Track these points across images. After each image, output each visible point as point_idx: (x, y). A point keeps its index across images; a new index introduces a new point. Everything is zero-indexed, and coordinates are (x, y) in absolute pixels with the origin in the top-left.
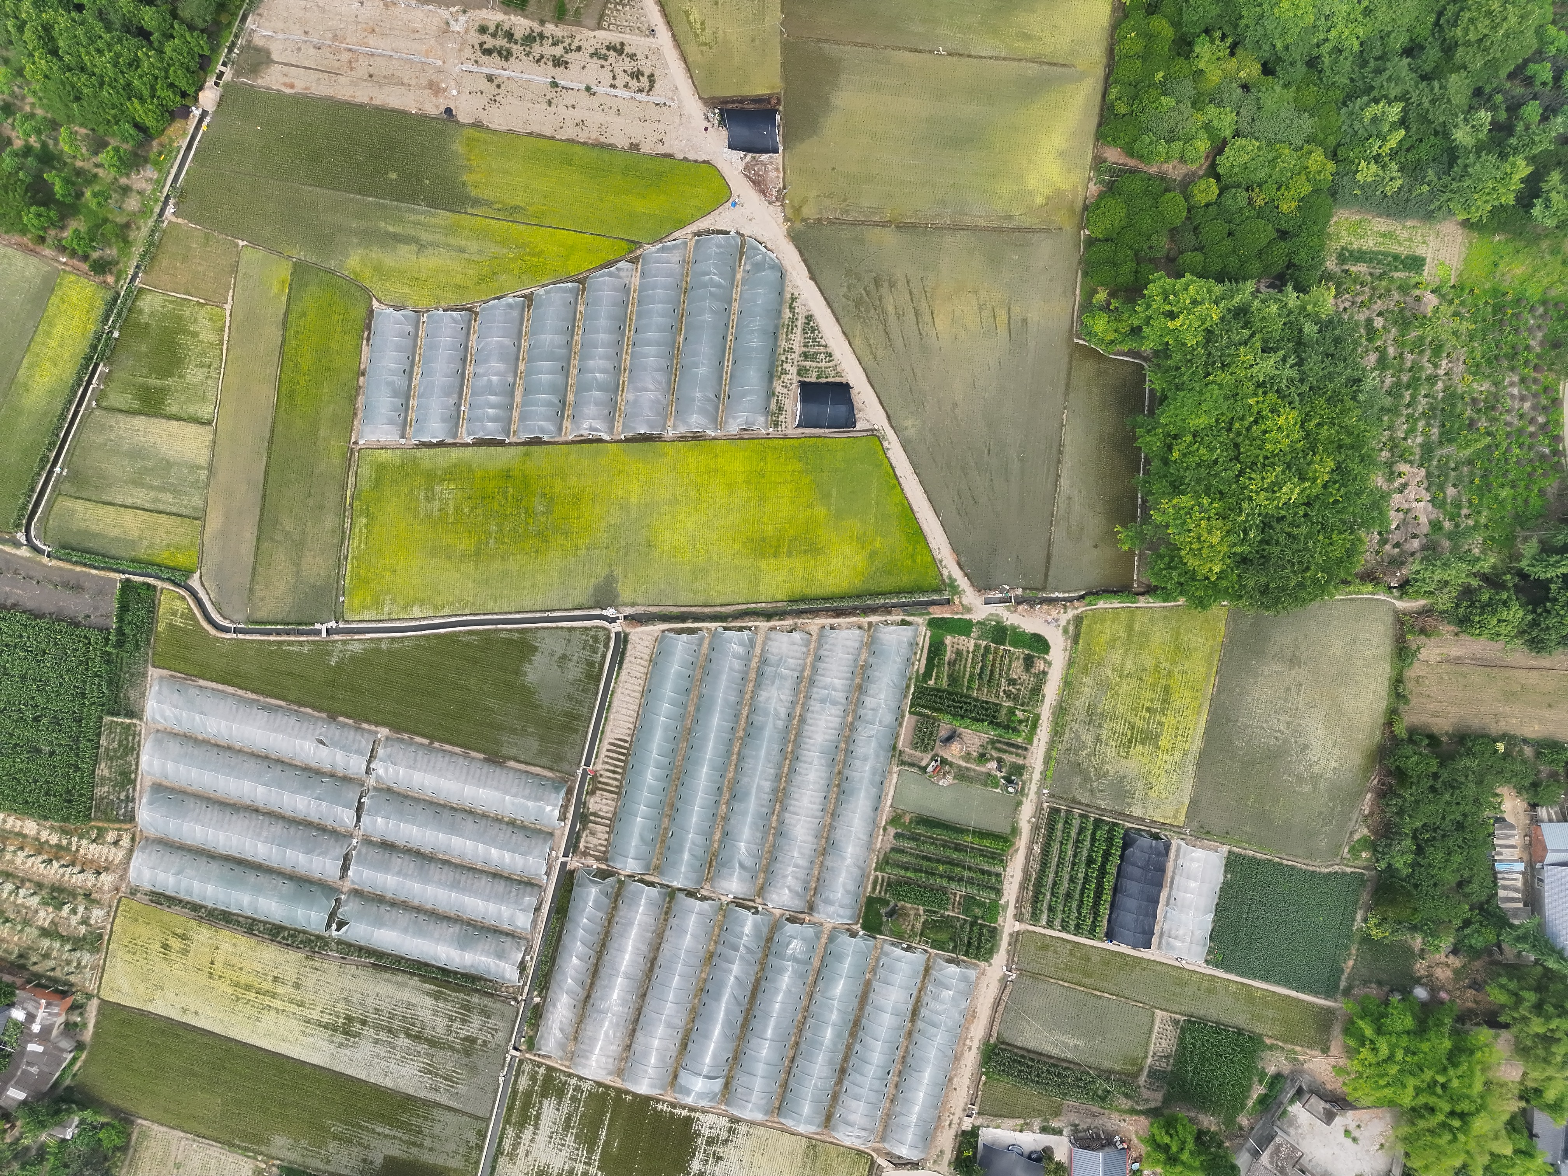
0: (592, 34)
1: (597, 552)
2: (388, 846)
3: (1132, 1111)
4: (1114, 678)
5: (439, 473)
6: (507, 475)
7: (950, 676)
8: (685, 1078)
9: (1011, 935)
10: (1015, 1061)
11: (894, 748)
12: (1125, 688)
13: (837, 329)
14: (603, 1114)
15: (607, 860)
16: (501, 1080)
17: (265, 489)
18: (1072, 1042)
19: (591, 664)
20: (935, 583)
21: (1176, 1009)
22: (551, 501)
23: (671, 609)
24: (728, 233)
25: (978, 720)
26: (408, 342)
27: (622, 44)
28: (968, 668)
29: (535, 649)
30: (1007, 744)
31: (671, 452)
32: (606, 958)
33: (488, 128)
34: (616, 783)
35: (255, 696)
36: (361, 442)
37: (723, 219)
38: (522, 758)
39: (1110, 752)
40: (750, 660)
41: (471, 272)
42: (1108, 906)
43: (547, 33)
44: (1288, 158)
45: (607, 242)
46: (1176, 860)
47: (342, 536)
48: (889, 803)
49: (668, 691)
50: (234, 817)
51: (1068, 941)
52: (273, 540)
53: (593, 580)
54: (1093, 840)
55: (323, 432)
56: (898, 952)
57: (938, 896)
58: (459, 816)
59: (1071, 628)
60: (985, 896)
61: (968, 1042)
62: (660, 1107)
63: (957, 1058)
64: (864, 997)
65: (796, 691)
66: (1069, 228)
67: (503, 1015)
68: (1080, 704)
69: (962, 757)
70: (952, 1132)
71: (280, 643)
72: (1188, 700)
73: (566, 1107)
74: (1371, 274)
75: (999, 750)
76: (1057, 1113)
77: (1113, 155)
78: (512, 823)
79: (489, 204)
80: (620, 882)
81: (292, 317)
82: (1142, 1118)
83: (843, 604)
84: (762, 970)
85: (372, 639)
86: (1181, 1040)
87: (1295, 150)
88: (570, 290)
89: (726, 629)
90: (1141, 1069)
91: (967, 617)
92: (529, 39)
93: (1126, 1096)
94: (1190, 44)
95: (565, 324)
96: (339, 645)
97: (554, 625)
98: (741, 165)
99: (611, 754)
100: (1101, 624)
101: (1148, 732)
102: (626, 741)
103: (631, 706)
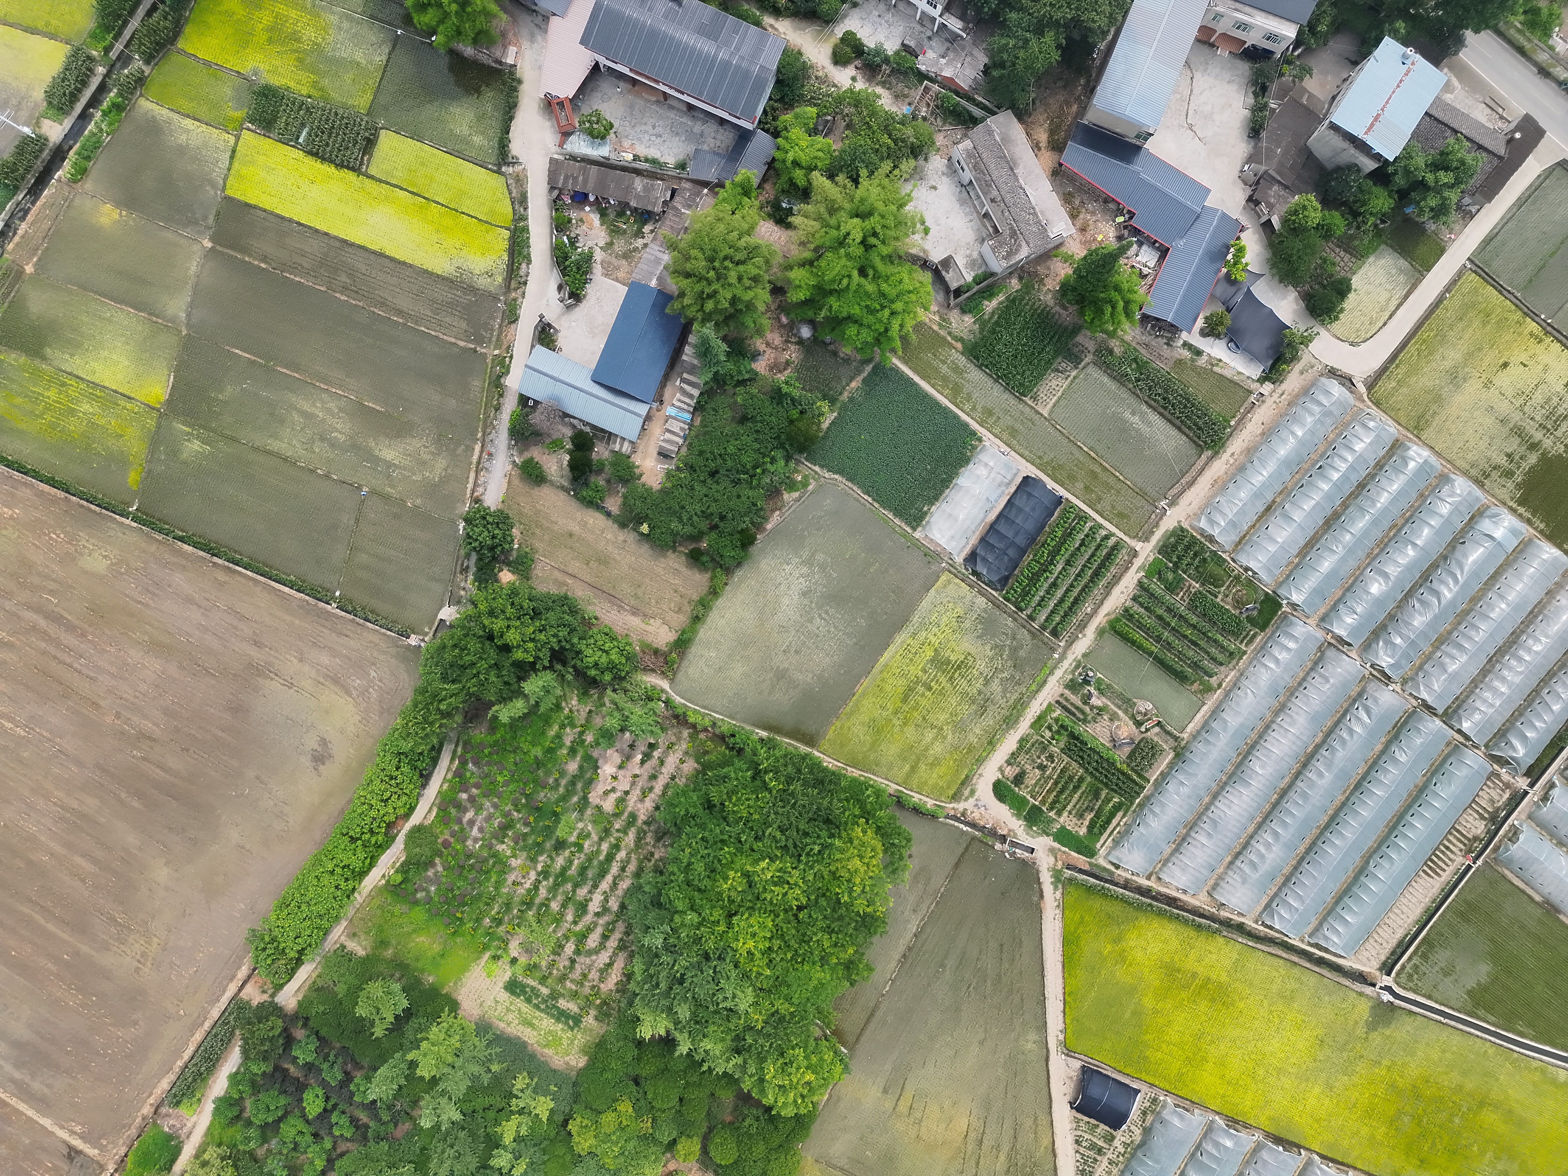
1: (1372, 1057)
4: (948, 730)
7: (1096, 798)
8: (1510, 544)
9: (1148, 541)
10: (1200, 429)
11: (1178, 756)
12: (943, 717)
13: (1060, 1162)
15: (1491, 772)
18: (1136, 419)
19: (1425, 957)
20: (1071, 889)
21: (1029, 410)
22: (1393, 1121)
23: (1329, 975)
25: (1092, 749)
28: (1076, 797)
29: (1469, 993)
30: (1074, 715)
31: (1262, 1118)
32: (1532, 685)
34: (1451, 838)
38: (1526, 899)
39: (981, 665)
40: (1276, 895)
46: (966, 542)
48: (1205, 708)
49: (1367, 903)
51: (1097, 512)
53: (1388, 1033)
56: (1263, 575)
57: (1198, 604)
59: (967, 793)
60: (1158, 588)
61: (1232, 461)
62: (1542, 526)
63: (1248, 451)
64: (1311, 545)
65: (1247, 850)
66: (808, 1158)
68: (989, 720)
69: (1119, 719)
70: (1284, 386)
72: (890, 681)
75: (1082, 712)
76: (1179, 362)
78: (1561, 843)
80: (1486, 746)
83: (1165, 907)
86: (1037, 381)
89: (1286, 934)
90: (1085, 369)
91: (1056, 845)
93: (1111, 352)
97: (1443, 1008)
99: (1443, 866)
100: (937, 784)
101: (939, 669)
102: (1424, 871)
103: (1405, 901)
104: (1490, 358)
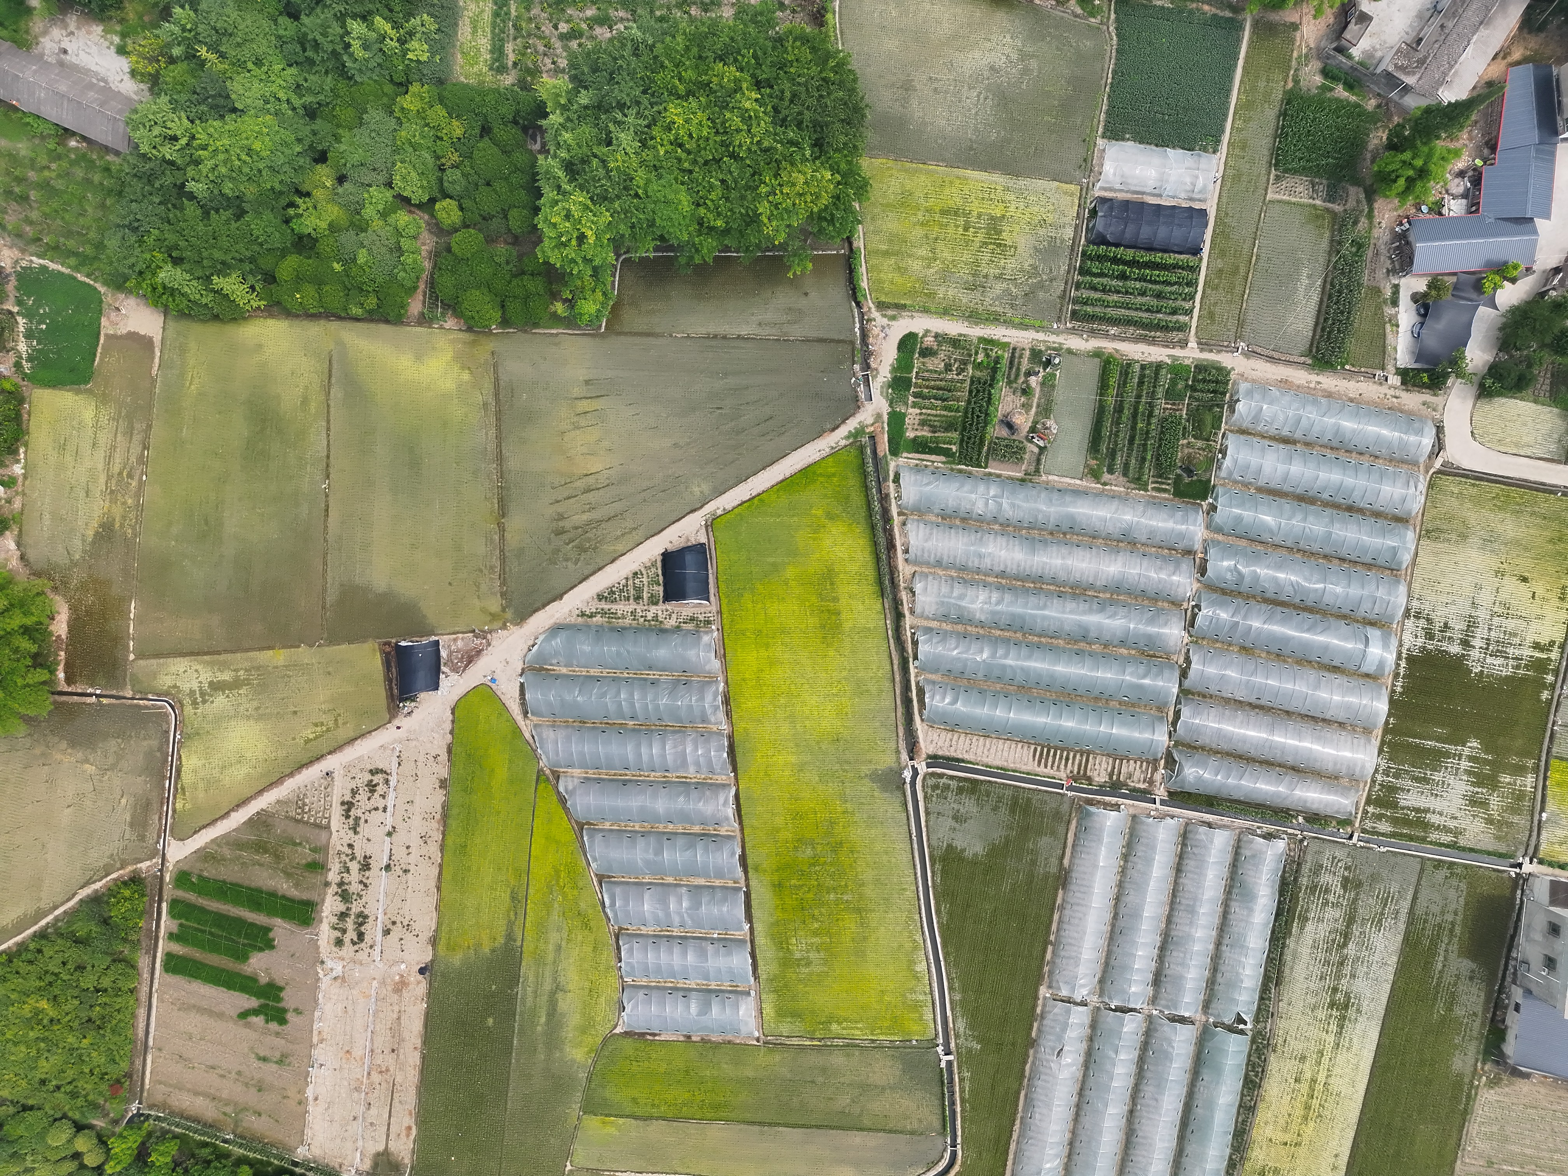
0: (335, 834)
1: (848, 791)
2: (1157, 980)
3: (1370, 216)
4: (937, 265)
5: (781, 954)
6: (778, 887)
7: (946, 430)
8: (1369, 667)
9: (1202, 350)
10: (1329, 338)
11: (1023, 480)
12: (947, 255)
13: (609, 569)
14: (1409, 745)
15: (1156, 760)
16: (1383, 849)
17: (811, 1127)
18: (1305, 281)
19: (960, 790)
20: (854, 452)
21: (1264, 179)
22: (801, 841)
23: (899, 714)
24: (522, 685)
25: (990, 399)
26: (655, 994)
27: (343, 803)
28: (937, 412)
30: (1011, 368)
31: (743, 725)
32: (1253, 753)
33: (436, 931)
34: (1078, 756)
35: (1018, 1122)
36: (756, 1034)
37: (509, 691)
38: (1060, 852)
39: (1011, 264)
40: (946, 631)
41: (580, 938)
42: (1166, 255)
43: (337, 879)
44: (410, 131)
45: (540, 803)
46: (1115, 191)
47: (851, 1046)
48: (1078, 482)
49: (984, 711)
50: (1140, 1134)
51: (1204, 292)
52: (860, 1115)
53: (876, 794)
54: (1101, 275)
55: (749, 1073)
56: (1227, 463)
57: (1168, 426)
58: (1122, 911)
59: (890, 312)
60: (1165, 379)
61: (1312, 385)
62: (1399, 689)
63: (1329, 395)
64: (1274, 493)
65: (972, 583)
66: (491, 345)
67: (1319, 853)
68: (965, 298)
69: (1027, 412)
70: (1404, 395)
71: (963, 1100)
72: (954, 190)
73: (1407, 783)
74: (515, 39)
75: (1017, 375)
76: (1378, 291)
77: (416, 306)
78: (1126, 857)
79: (510, 924)
80: (1177, 744)
81: (639, 1112)
82: (1376, 205)
83: (882, 541)
84: (1254, 597)
85: (952, 1010)
86: (1295, 172)
87: (401, 123)
88: (591, 837)
89: (916, 658)
90: (1327, 210)
91: (885, 417)
92: (345, 896)
93: (1355, 223)
94: (301, 237)
95: (625, 840)
96: (959, 1042)
97: (924, 829)
98: (454, 677)
99: (1050, 764)
100: (883, 283)
101: (988, 229)
102: (1035, 750)
103: (1000, 746)
104: (1525, 564)
